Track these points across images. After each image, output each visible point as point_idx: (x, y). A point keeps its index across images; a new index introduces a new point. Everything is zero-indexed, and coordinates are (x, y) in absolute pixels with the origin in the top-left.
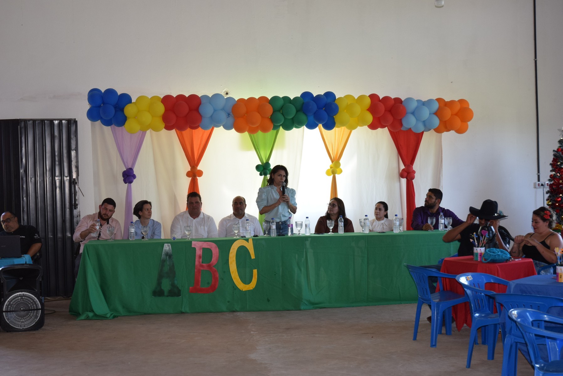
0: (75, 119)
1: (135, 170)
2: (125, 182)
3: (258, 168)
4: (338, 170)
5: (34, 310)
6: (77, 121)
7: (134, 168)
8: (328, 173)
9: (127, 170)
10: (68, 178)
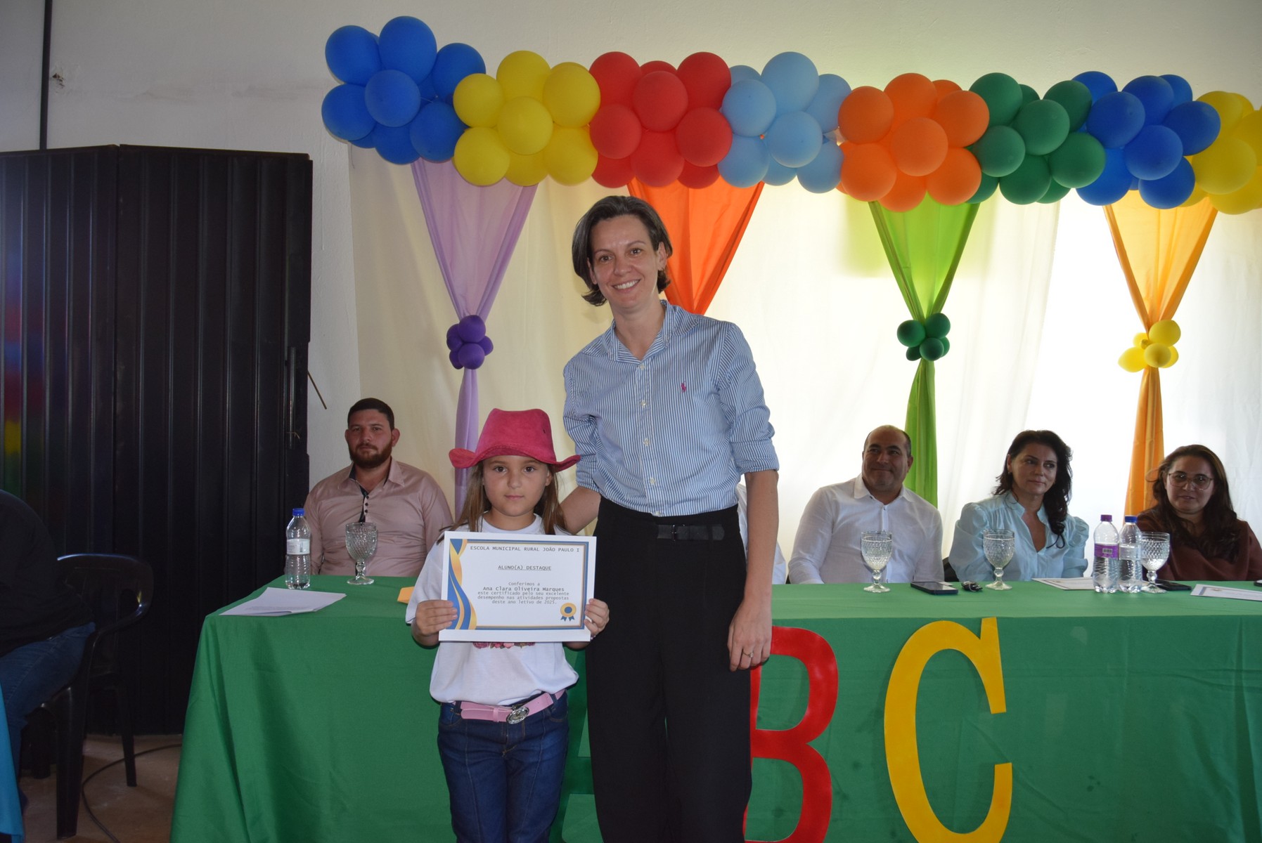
0: (306, 156)
1: (488, 324)
2: (457, 360)
3: (905, 331)
4: (1170, 348)
6: (311, 162)
7: (486, 317)
8: (1129, 362)
9: (461, 322)
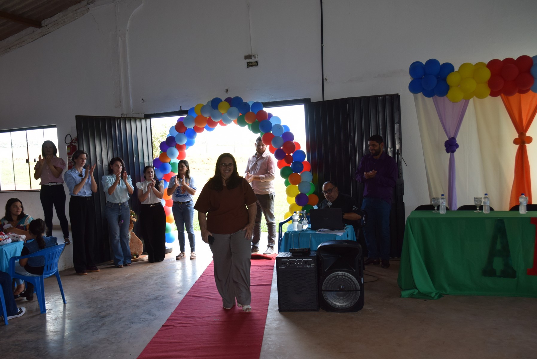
0: (398, 94)
1: (457, 139)
2: (448, 151)
5: (353, 291)
6: (400, 96)
7: (456, 137)
9: (449, 139)
10: (392, 149)
